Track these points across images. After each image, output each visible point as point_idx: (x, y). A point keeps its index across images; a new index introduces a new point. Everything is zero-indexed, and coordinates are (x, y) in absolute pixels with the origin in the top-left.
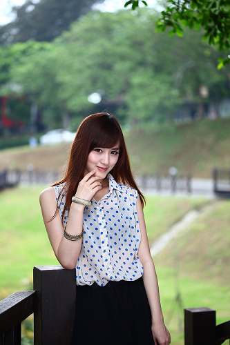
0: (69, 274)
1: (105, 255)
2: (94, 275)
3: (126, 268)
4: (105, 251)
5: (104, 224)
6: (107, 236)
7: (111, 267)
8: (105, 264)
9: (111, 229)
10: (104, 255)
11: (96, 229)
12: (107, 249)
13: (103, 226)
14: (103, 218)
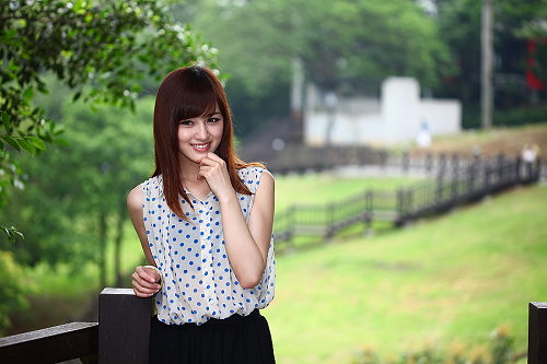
1: (207, 280)
6: (210, 251)
7: (214, 297)
8: (206, 292)
9: (218, 236)
10: (204, 279)
11: (196, 241)
12: (210, 270)
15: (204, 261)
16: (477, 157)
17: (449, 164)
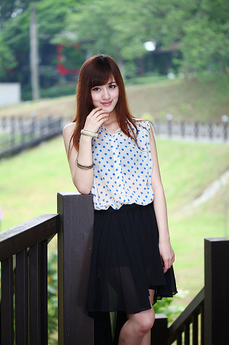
0: (87, 198)
1: (119, 182)
2: (109, 200)
3: (138, 192)
4: (118, 178)
5: (117, 154)
6: (120, 164)
7: (124, 191)
8: (119, 189)
9: (124, 158)
10: (117, 181)
11: (111, 158)
12: (120, 175)
13: (116, 155)
14: (117, 149)
15: (117, 170)
16: (34, 118)
17: (17, 124)
